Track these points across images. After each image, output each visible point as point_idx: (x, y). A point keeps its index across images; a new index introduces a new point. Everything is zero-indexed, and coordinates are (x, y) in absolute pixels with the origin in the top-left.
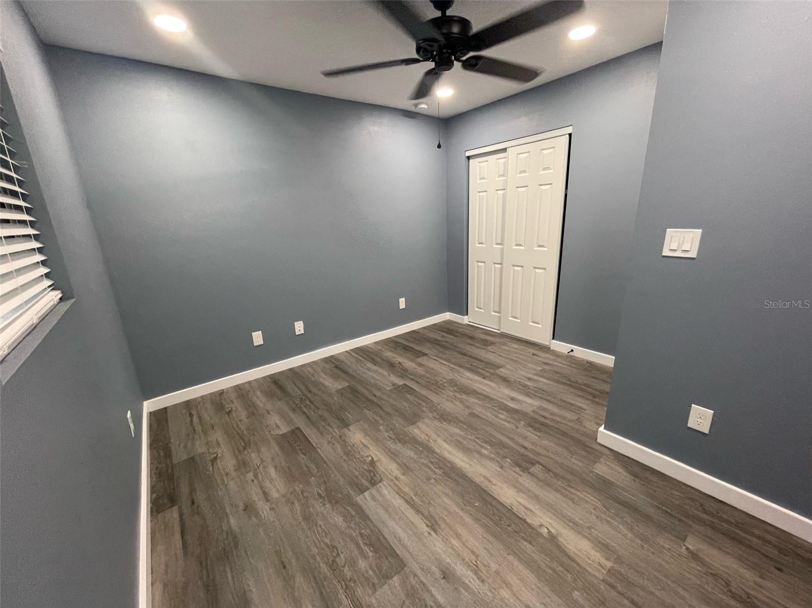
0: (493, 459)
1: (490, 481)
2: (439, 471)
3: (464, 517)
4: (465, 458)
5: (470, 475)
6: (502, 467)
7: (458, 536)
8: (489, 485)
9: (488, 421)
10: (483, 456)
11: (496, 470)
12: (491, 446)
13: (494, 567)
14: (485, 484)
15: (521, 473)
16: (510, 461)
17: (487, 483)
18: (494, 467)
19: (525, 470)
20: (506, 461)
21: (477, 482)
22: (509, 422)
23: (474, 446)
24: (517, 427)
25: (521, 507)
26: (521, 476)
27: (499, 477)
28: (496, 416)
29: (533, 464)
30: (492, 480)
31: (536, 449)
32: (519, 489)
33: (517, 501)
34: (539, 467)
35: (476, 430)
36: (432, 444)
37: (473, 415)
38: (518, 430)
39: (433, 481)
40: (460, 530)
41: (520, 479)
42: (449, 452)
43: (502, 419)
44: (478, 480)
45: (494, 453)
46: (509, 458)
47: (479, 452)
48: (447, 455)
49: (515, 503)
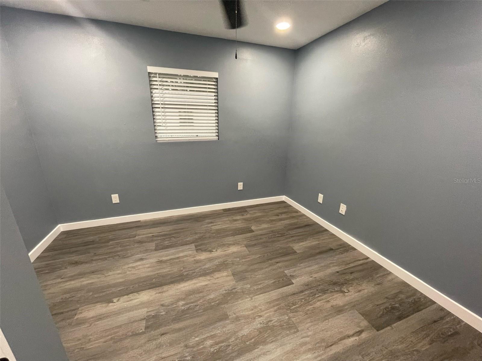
0: (172, 304)
1: (160, 293)
2: (185, 273)
3: (154, 273)
4: (184, 289)
5: (172, 285)
6: (162, 305)
7: (149, 267)
8: (158, 292)
9: (211, 324)
10: (179, 300)
11: (163, 301)
12: (183, 311)
13: (128, 273)
14: (160, 289)
15: (149, 314)
16: (162, 313)
17: (160, 291)
18: (167, 301)
19: (147, 319)
20: (164, 311)
21: (164, 286)
22: (198, 344)
23: (190, 299)
24: (186, 346)
25: (134, 298)
26: (147, 312)
27: (158, 299)
28: (212, 337)
29: (147, 328)
30: (159, 294)
31: (154, 342)
32: (143, 305)
33: (138, 298)
34: (141, 329)
35: (205, 310)
36: (208, 278)
37: (225, 317)
38: (182, 345)
39: (182, 269)
40: (150, 269)
41: (146, 309)
42: (195, 284)
43: (205, 339)
44: (165, 288)
45: (176, 308)
46: (165, 315)
47: (183, 299)
48: (194, 281)
49: (138, 297)
